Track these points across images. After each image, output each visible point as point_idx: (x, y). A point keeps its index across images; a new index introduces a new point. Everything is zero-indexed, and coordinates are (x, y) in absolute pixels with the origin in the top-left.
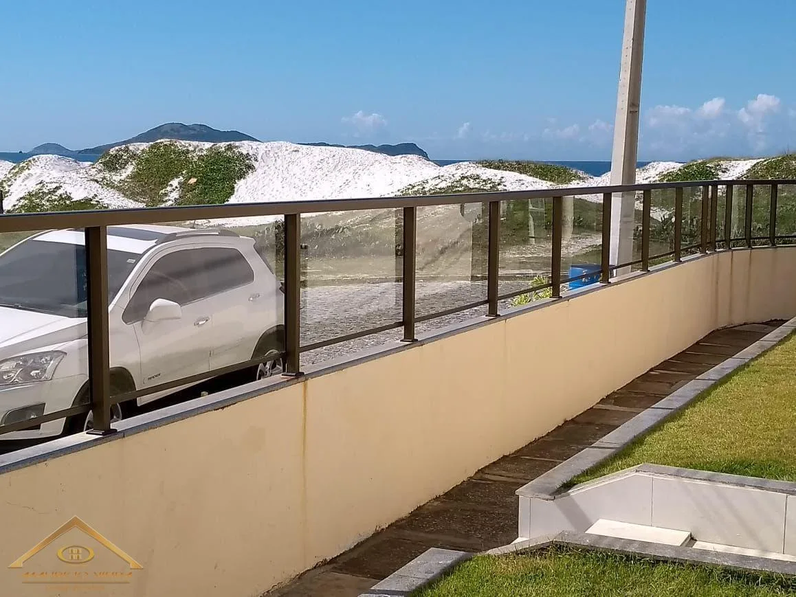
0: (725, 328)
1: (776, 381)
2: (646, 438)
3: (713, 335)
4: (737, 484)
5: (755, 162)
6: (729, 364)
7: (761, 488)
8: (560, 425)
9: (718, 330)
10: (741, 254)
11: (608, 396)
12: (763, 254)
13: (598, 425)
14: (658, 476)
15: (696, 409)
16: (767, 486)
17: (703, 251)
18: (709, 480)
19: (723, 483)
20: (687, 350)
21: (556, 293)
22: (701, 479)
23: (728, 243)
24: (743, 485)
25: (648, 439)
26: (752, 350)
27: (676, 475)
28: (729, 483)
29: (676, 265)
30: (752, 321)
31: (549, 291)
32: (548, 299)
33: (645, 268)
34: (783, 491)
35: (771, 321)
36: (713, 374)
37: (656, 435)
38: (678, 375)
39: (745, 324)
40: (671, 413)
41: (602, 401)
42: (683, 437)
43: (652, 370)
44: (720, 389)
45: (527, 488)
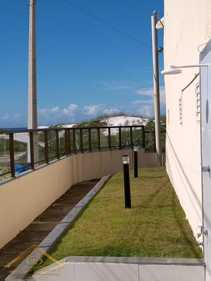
0: (76, 184)
1: (107, 205)
2: (62, 239)
3: (73, 187)
4: (115, 262)
5: (73, 125)
6: (86, 199)
7: (126, 263)
8: (18, 234)
9: (74, 185)
10: (80, 155)
11: (37, 218)
12: (88, 155)
13: (34, 232)
14: (77, 263)
15: (79, 221)
16: (129, 261)
17: (67, 155)
18: (102, 262)
19: (108, 262)
20: (65, 194)
21: (13, 175)
22: (97, 262)
23: (75, 152)
24: (118, 262)
25: (63, 240)
26: (92, 192)
27: (86, 261)
28: (111, 262)
29: (58, 161)
30: (86, 180)
31: (10, 175)
32: (10, 178)
33: (47, 162)
34: (137, 263)
35: (92, 180)
36: (80, 204)
37: (66, 237)
38: (63, 205)
39: (83, 182)
40: (69, 224)
41: (35, 220)
42: (79, 237)
43: (53, 204)
44: (86, 211)
45: (10, 277)
